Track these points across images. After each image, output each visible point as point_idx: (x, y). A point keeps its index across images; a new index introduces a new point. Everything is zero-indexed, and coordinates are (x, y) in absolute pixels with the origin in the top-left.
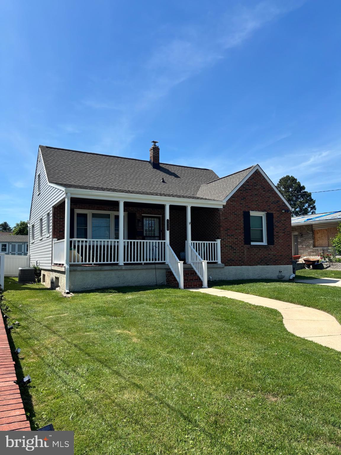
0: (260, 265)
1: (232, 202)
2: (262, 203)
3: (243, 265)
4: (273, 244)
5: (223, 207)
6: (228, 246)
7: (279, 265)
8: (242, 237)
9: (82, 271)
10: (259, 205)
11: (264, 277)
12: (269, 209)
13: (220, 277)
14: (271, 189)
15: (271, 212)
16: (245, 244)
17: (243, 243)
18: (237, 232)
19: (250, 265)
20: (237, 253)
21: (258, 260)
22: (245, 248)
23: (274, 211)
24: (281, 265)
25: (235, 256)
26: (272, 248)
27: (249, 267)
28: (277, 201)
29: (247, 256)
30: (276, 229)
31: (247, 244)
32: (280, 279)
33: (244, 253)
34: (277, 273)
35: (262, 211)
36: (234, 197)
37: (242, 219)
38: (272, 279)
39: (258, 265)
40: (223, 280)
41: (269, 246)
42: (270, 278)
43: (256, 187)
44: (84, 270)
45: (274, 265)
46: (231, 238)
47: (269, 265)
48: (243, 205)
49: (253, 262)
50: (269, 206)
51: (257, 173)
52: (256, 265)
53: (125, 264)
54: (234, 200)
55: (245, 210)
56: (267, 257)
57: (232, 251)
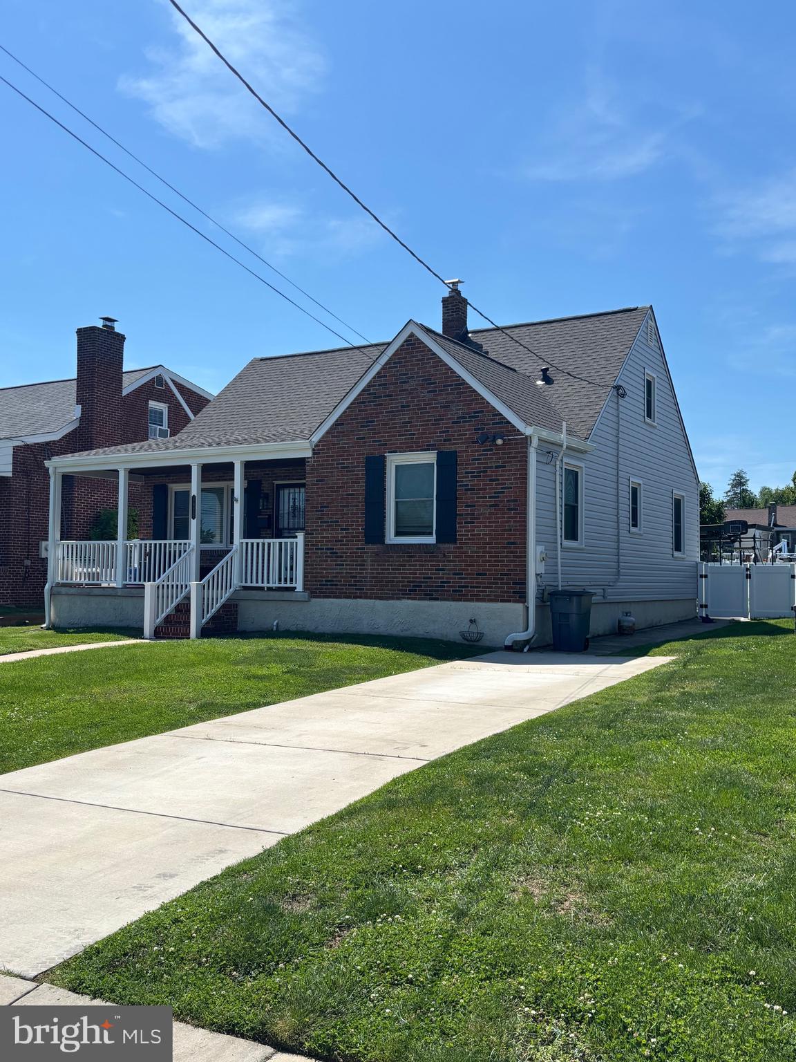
0: (409, 598)
1: (336, 437)
2: (424, 425)
3: (360, 597)
4: (454, 541)
5: (314, 454)
6: (322, 549)
7: (471, 600)
8: (358, 526)
9: (67, 594)
10: (414, 434)
11: (421, 632)
12: (445, 440)
13: (301, 623)
14: (455, 381)
15: (453, 448)
16: (367, 542)
17: (362, 541)
18: (347, 514)
19: (381, 599)
20: (347, 565)
21: (403, 586)
22: (368, 553)
23: (462, 443)
24: (478, 600)
25: (339, 573)
26: (452, 552)
27: (378, 602)
28: (475, 412)
29: (373, 573)
30: (463, 497)
31: (373, 543)
32: (475, 643)
33: (363, 565)
34: (465, 627)
35: (421, 450)
36: (343, 424)
37: (361, 478)
38: (445, 639)
39: (404, 598)
40: (306, 630)
41: (441, 546)
42: (440, 638)
43: (405, 386)
44: (70, 593)
45: (454, 600)
46: (333, 530)
47: (437, 599)
48: (366, 442)
49: (388, 590)
50: (444, 432)
51: (411, 345)
52: (398, 599)
53: (125, 586)
54: (341, 432)
55: (373, 454)
56: (432, 578)
57: (331, 561)
